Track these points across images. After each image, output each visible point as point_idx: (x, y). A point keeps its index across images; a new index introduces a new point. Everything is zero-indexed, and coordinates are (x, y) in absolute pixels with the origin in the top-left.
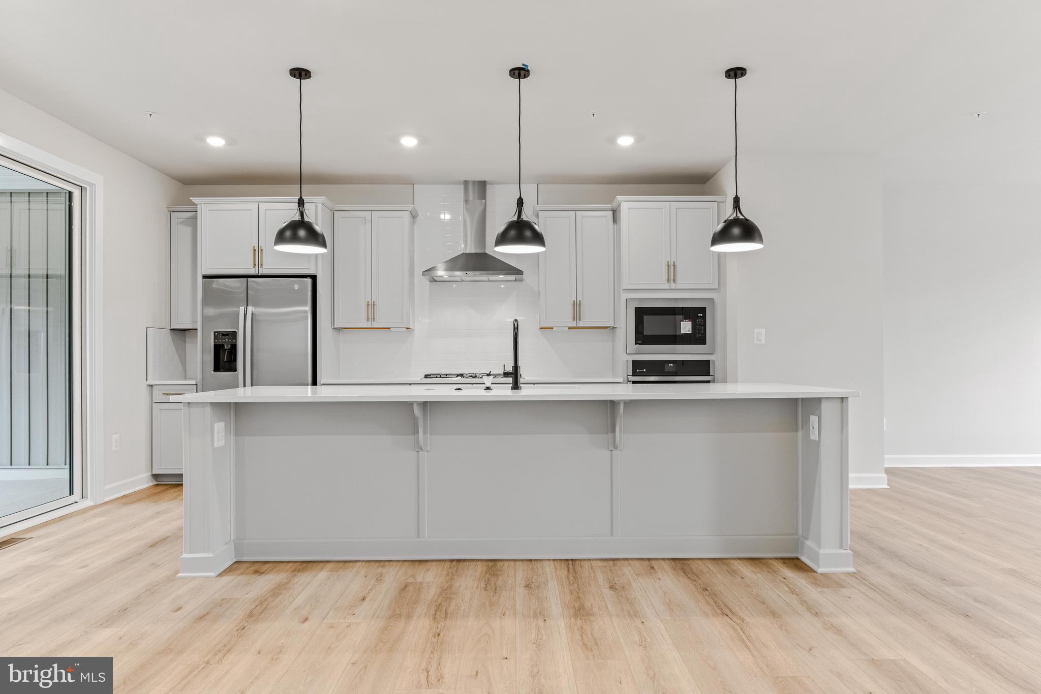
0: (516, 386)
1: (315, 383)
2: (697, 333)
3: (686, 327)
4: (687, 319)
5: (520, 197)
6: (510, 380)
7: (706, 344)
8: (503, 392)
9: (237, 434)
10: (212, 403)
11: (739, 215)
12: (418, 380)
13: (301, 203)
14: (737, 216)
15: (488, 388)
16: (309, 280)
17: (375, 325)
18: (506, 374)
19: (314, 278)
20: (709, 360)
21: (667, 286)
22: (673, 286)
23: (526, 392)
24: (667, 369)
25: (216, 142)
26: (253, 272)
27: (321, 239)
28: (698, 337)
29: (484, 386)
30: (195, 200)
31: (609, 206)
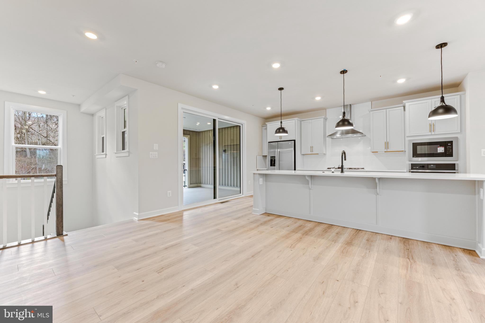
0: (342, 172)
1: (295, 170)
2: (448, 152)
3: (441, 150)
4: (442, 146)
5: (344, 111)
6: (340, 170)
7: (453, 157)
8: (338, 173)
9: (266, 181)
10: (259, 174)
11: (443, 104)
12: (325, 170)
13: (281, 122)
14: (442, 104)
15: (333, 172)
16: (293, 141)
17: (313, 153)
18: (339, 168)
19: (295, 141)
20: (455, 164)
21: (430, 133)
22: (433, 133)
23: (347, 173)
24: (429, 167)
25: (269, 109)
26: (279, 140)
27: (286, 132)
28: (449, 153)
29: (332, 172)
30: (266, 123)
31: (402, 105)
